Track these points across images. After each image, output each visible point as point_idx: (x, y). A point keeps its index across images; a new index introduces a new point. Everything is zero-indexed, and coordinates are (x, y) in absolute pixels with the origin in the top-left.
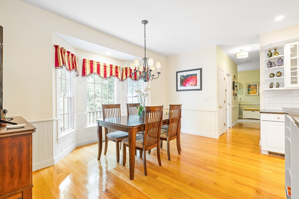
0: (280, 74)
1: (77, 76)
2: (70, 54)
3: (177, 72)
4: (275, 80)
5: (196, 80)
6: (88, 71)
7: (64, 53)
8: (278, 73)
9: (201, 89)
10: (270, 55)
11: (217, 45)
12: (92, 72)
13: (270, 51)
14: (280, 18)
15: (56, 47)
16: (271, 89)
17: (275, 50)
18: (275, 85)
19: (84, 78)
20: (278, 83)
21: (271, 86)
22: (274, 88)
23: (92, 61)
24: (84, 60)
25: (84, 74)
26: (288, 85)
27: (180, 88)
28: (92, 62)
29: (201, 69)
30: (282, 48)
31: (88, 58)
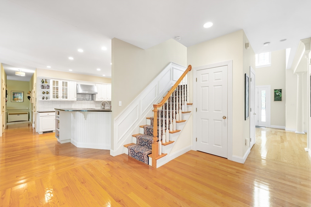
0: (48, 93)
4: (45, 95)
8: (47, 92)
10: (43, 82)
13: (43, 80)
14: (49, 67)
16: (43, 100)
17: (46, 80)
18: (45, 98)
20: (47, 97)
21: (43, 99)
22: (45, 100)
26: (51, 98)
30: (49, 80)
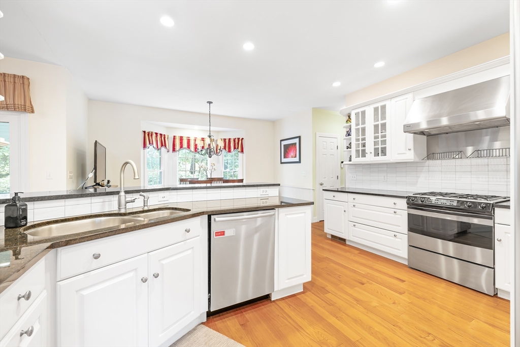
1: (168, 152)
2: (159, 135)
3: (281, 141)
5: (296, 151)
6: (178, 147)
7: (152, 135)
9: (300, 162)
11: (313, 108)
12: (181, 147)
15: (144, 132)
17: (349, 116)
19: (174, 154)
23: (182, 137)
24: (174, 136)
25: (174, 150)
27: (284, 160)
28: (181, 139)
29: (299, 137)
31: (178, 135)
